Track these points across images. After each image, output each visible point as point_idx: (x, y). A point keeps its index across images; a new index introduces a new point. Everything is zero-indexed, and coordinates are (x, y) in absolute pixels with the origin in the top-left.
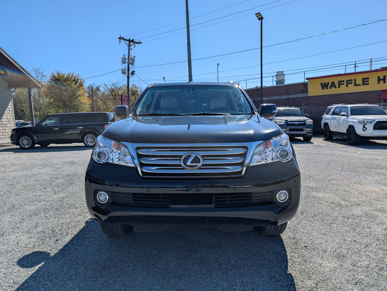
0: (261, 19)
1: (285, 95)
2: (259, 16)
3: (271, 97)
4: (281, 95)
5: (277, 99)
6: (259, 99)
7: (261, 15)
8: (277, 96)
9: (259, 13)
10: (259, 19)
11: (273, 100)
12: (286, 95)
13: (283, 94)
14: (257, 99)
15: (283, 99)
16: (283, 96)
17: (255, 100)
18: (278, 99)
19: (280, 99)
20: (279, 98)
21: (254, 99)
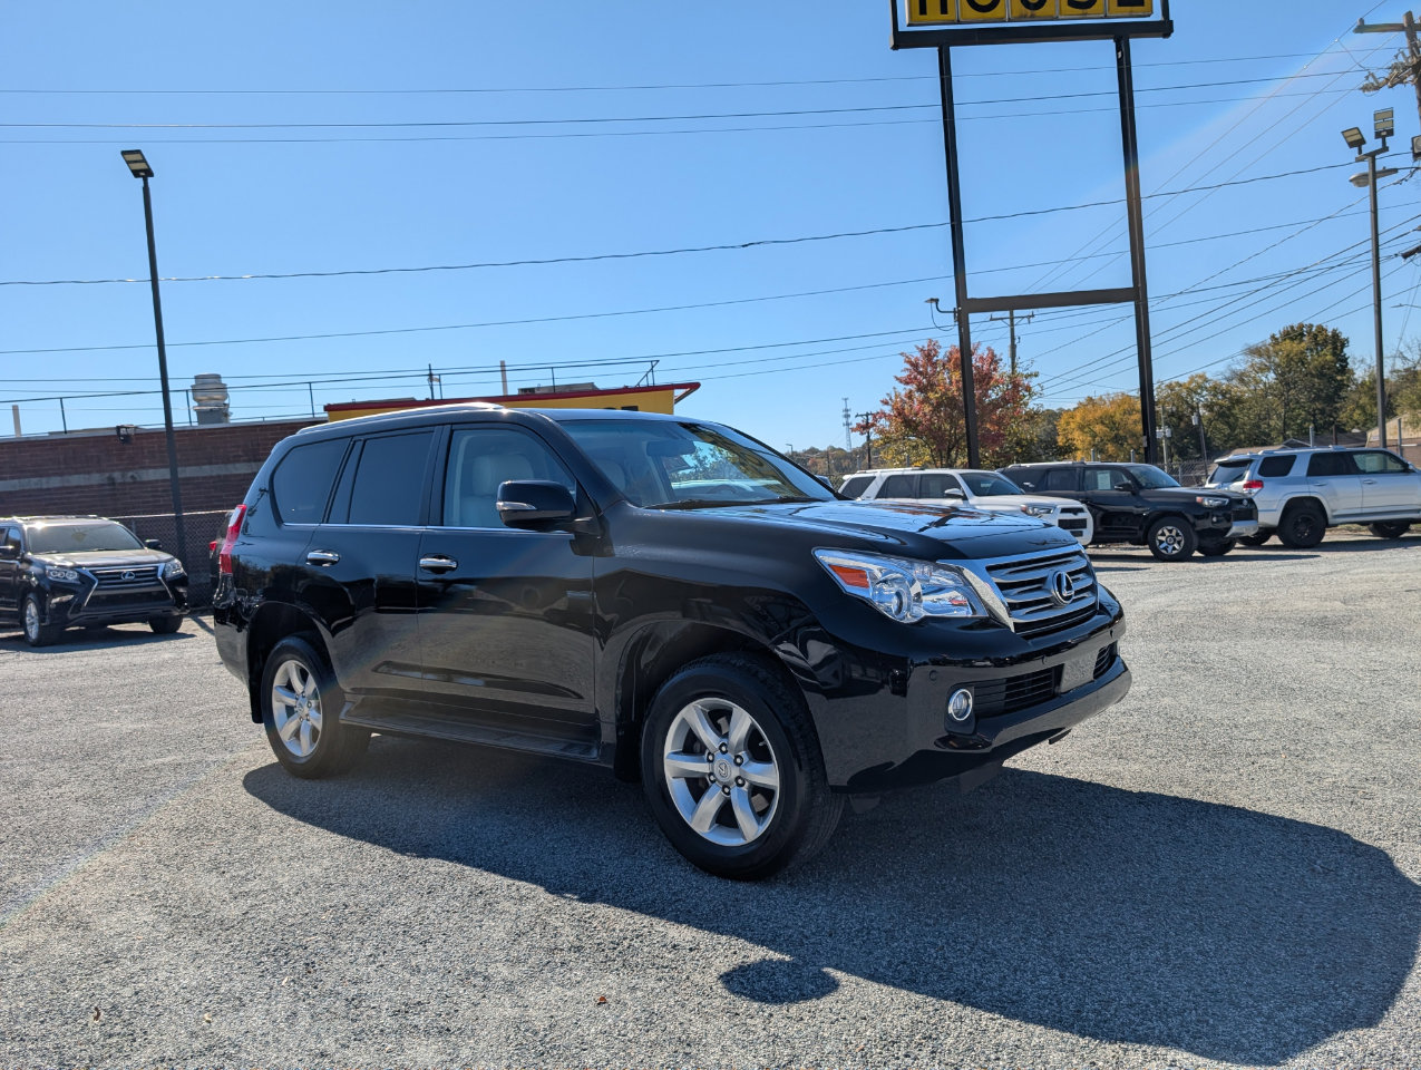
0: (142, 174)
1: (244, 461)
2: (136, 162)
3: (188, 469)
4: (226, 461)
5: (212, 477)
6: (132, 477)
7: (144, 161)
8: (210, 463)
9: (138, 152)
10: (136, 173)
11: (198, 478)
12: (249, 461)
13: (236, 459)
14: (123, 476)
15: (240, 475)
16: (238, 465)
17: (113, 479)
18: (219, 476)
19: (226, 476)
20: (223, 473)
21: (107, 475)
